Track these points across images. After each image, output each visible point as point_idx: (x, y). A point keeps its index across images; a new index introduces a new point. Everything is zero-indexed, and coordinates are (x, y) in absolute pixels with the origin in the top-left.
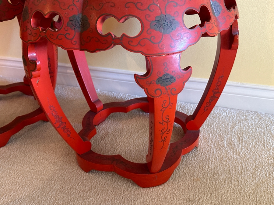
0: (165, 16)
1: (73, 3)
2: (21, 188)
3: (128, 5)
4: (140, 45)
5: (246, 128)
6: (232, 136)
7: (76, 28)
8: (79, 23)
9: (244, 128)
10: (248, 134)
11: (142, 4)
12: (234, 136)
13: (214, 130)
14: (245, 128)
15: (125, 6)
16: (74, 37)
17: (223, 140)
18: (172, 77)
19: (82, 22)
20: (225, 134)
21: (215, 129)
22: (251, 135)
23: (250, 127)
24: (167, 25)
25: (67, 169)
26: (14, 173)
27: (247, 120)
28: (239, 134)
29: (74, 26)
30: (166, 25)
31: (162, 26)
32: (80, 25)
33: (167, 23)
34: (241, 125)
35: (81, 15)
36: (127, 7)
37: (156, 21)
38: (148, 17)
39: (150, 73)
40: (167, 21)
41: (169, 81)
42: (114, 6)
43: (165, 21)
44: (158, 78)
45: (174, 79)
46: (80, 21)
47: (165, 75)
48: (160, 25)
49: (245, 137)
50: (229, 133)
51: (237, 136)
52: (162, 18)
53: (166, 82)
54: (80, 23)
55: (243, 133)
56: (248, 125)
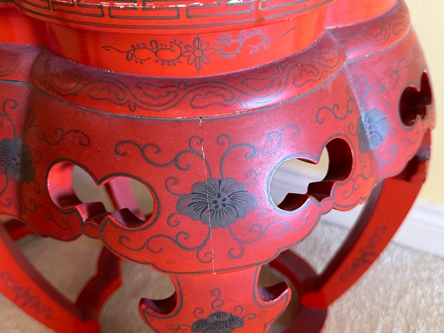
0: (218, 183)
1: (4, 111)
3: (121, 149)
4: (149, 249)
5: (426, 302)
6: (393, 318)
7: (8, 170)
8: (15, 159)
9: (421, 303)
10: (428, 319)
11: (159, 150)
12: (398, 319)
13: (360, 300)
14: (423, 301)
15: (116, 150)
16: (5, 189)
17: (373, 327)
18: (233, 319)
19: (21, 160)
20: (380, 313)
21: (363, 297)
22: (433, 321)
23: (435, 301)
24: (224, 205)
27: (431, 283)
28: (408, 316)
29: (5, 165)
30: (221, 207)
31: (209, 209)
32: (17, 164)
33: (224, 200)
34: (416, 291)
35: (20, 142)
36: (118, 153)
37: (194, 196)
38: (174, 184)
39: (176, 309)
40: (224, 195)
41: (226, 326)
43: (219, 196)
44: (197, 319)
45: (238, 323)
46: (19, 156)
47: (214, 315)
48: (205, 206)
49: (420, 326)
50: (390, 311)
51: (403, 321)
52: (212, 187)
53: (217, 329)
54: (19, 160)
55: (418, 315)
56: (430, 295)
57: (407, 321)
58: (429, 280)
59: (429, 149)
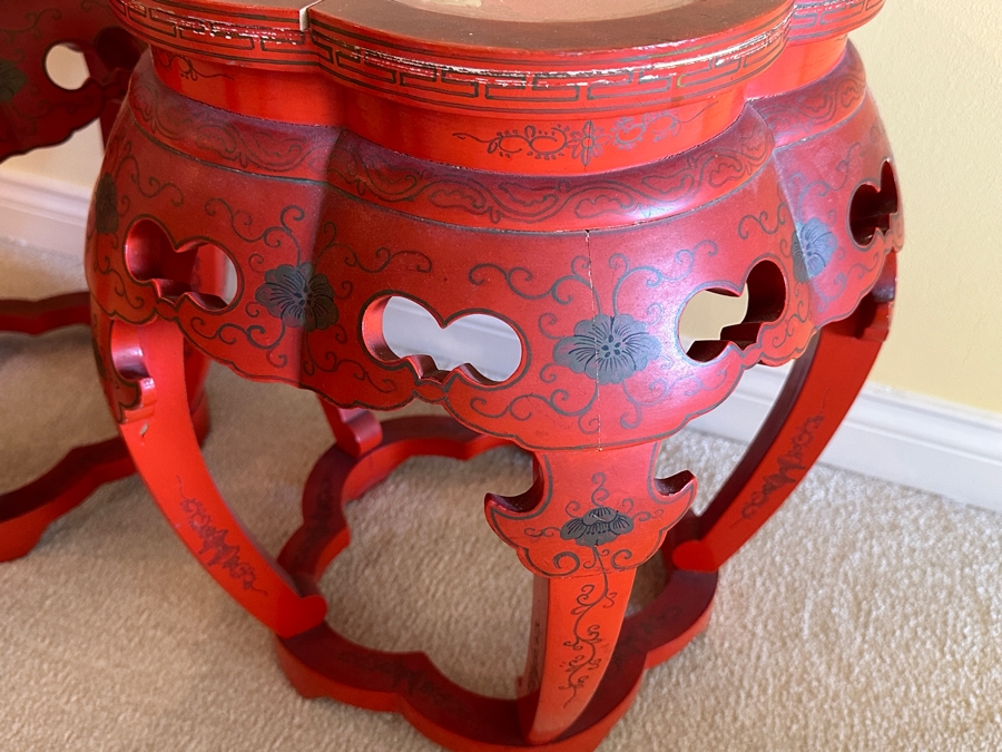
0: (609, 322)
1: (283, 224)
2: (78, 737)
3: (478, 276)
4: (512, 414)
5: (889, 564)
6: (833, 591)
7: (287, 311)
8: (299, 296)
9: (880, 566)
10: (893, 591)
11: (531, 276)
12: (841, 593)
13: (773, 562)
14: (884, 562)
15: (470, 277)
16: (279, 340)
17: (798, 606)
18: (619, 519)
19: (310, 296)
20: (809, 584)
21: (778, 559)
22: (901, 594)
23: (904, 561)
24: (617, 352)
25: (240, 674)
26: (56, 675)
27: (898, 531)
28: (858, 587)
29: (282, 304)
30: (613, 354)
31: (596, 357)
32: (302, 303)
33: (617, 345)
34: (871, 547)
35: (307, 270)
36: (473, 282)
37: (578, 340)
38: (550, 323)
39: (541, 504)
40: (617, 339)
41: (610, 530)
42: (431, 267)
43: (611, 339)
44: (570, 519)
45: (626, 525)
46: (306, 290)
47: (594, 511)
48: (592, 353)
49: (880, 603)
50: (827, 580)
51: (850, 596)
52: (601, 327)
53: (596, 533)
54: (305, 296)
55: (875, 585)
56: (897, 553)
57: (856, 597)
58: (894, 527)
59: (894, 284)
